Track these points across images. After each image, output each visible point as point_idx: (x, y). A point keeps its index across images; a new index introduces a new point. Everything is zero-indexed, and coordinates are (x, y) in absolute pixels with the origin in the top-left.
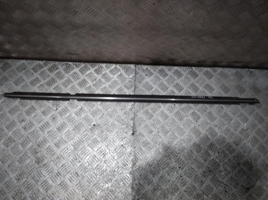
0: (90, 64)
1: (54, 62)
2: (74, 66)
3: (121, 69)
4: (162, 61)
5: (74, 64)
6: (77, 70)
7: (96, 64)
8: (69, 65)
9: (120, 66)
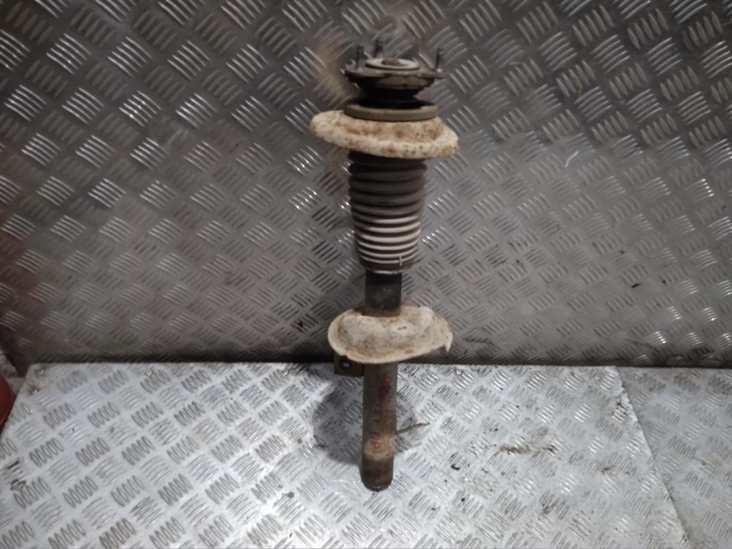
0: (511, 367)
1: (426, 365)
2: (475, 374)
3: (587, 378)
4: (676, 355)
5: (472, 370)
6: (483, 382)
7: (525, 368)
8: (462, 371)
9: (581, 371)
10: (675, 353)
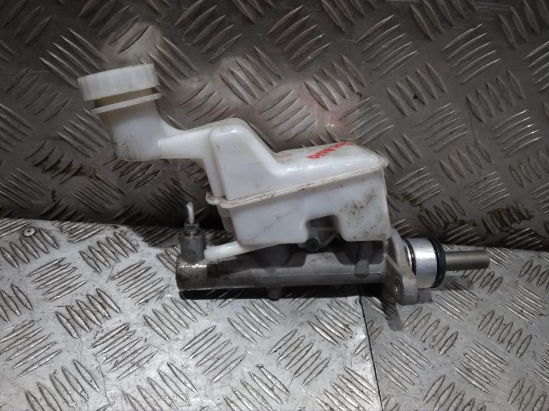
2: (62, 238)
4: (463, 223)
5: (62, 230)
6: (70, 252)
8: (38, 231)
10: (460, 217)
